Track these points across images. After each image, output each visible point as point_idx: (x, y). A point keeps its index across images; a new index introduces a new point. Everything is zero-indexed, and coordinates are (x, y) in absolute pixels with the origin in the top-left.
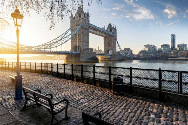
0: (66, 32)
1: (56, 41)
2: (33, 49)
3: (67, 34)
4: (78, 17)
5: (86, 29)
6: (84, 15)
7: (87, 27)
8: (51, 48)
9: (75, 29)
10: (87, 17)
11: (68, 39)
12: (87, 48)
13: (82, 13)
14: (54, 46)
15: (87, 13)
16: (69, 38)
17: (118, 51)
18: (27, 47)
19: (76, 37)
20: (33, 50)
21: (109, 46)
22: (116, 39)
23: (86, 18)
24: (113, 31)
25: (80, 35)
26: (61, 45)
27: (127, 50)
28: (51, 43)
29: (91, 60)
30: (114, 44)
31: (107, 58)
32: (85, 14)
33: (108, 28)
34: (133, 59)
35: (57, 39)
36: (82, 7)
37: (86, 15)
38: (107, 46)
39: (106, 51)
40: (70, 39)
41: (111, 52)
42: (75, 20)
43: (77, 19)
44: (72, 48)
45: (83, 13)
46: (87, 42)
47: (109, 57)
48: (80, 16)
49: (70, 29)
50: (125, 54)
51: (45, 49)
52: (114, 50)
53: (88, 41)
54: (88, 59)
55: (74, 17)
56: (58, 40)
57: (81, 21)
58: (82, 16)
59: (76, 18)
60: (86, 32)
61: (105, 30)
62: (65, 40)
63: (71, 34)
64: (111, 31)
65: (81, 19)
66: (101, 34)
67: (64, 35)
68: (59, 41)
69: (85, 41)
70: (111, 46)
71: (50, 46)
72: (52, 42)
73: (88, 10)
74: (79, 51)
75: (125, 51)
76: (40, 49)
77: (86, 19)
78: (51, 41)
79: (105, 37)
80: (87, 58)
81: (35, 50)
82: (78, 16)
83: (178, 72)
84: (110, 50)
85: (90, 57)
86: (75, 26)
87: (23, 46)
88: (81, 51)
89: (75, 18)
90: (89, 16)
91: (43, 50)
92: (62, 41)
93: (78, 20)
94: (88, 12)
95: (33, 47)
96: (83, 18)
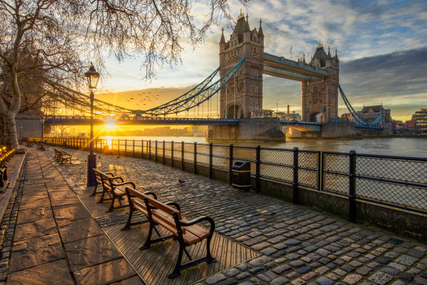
0: (211, 77)
1: (188, 96)
2: (144, 115)
3: (211, 80)
4: (237, 41)
5: (254, 67)
6: (249, 36)
7: (257, 63)
8: (176, 113)
9: (229, 69)
10: (257, 40)
11: (214, 91)
12: (257, 108)
13: (245, 31)
14: (182, 109)
15: (258, 31)
16: (216, 89)
17: (343, 115)
18: (133, 112)
19: (232, 86)
20: (144, 117)
21: (314, 103)
22: (338, 83)
23: (255, 41)
24: (328, 64)
25: (240, 82)
26: (198, 105)
27: (371, 110)
28: (178, 101)
29: (266, 138)
30: (329, 98)
31: (310, 132)
32: (252, 33)
33: (313, 59)
34: (391, 133)
35: (190, 93)
36: (246, 19)
37: (255, 35)
38: (310, 102)
39: (308, 115)
40: (217, 91)
41: (322, 117)
42: (230, 49)
43: (234, 47)
44: (222, 111)
45: (249, 31)
46: (258, 95)
47: (317, 129)
48: (240, 40)
49: (218, 70)
50: (366, 120)
51: (165, 114)
52: (330, 113)
53: (260, 93)
54: (260, 135)
55: (229, 42)
56: (193, 94)
57: (244, 51)
58: (246, 38)
59: (232, 46)
60: (255, 73)
61: (306, 65)
62: (206, 95)
63: (221, 80)
64: (323, 64)
65: (245, 46)
66: (295, 74)
67: (205, 83)
68: (194, 97)
69: (251, 95)
70: (321, 101)
71: (176, 109)
72: (181, 99)
73: (261, 22)
74: (239, 117)
75: (367, 112)
76: (156, 115)
77: (256, 44)
78: (177, 99)
79: (305, 82)
80: (258, 133)
81: (147, 117)
82: (236, 39)
83: (319, 152)
84: (318, 113)
86: (230, 63)
87: (126, 111)
88: (242, 117)
89: (230, 45)
90: (264, 36)
91: (163, 116)
92: (200, 96)
93: (237, 48)
94: (261, 28)
95: (144, 112)
96: (247, 43)
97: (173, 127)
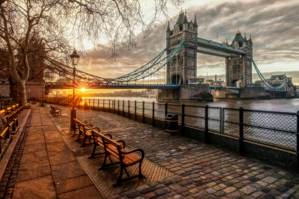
1: (144, 69)
2: (113, 82)
3: (160, 57)
4: (179, 30)
5: (191, 48)
6: (187, 26)
7: (193, 45)
8: (136, 80)
9: (173, 49)
10: (193, 29)
11: (162, 65)
12: (193, 77)
13: (184, 23)
14: (140, 77)
15: (193, 22)
16: (164, 63)
17: (256, 82)
18: (106, 80)
19: (175, 61)
20: (113, 84)
21: (235, 73)
22: (252, 59)
23: (191, 29)
24: (244, 45)
25: (181, 59)
26: (151, 75)
27: (277, 78)
28: (137, 72)
29: (200, 98)
30: (246, 70)
31: (232, 94)
32: (189, 24)
33: (233, 42)
36: (185, 14)
37: (191, 25)
38: (232, 72)
39: (230, 82)
40: (164, 65)
41: (240, 83)
42: (173, 35)
44: (168, 79)
45: (187, 23)
46: (193, 68)
47: (237, 92)
48: (181, 28)
49: (165, 50)
50: (274, 85)
51: (127, 81)
52: (246, 80)
53: (195, 66)
54: (195, 96)
55: (173, 31)
56: (147, 67)
57: (184, 36)
58: (185, 28)
59: (175, 33)
60: (191, 52)
61: (228, 46)
62: (157, 68)
63: (167, 57)
64: (241, 45)
65: (184, 33)
66: (220, 53)
67: (156, 60)
68: (148, 69)
69: (189, 67)
70: (240, 72)
71: (135, 77)
72: (139, 71)
73: (195, 16)
74: (180, 83)
75: (274, 80)
76: (122, 82)
77: (192, 32)
78: (136, 71)
79: (227, 58)
80: (193, 95)
81: (116, 84)
82: (178, 28)
84: (238, 80)
85: (198, 93)
86: (173, 45)
87: (100, 79)
88: (182, 83)
90: (197, 26)
91: (126, 83)
92: (152, 69)
93: (179, 34)
94: (195, 21)
95: (113, 80)
96: (186, 31)
97: (133, 90)
